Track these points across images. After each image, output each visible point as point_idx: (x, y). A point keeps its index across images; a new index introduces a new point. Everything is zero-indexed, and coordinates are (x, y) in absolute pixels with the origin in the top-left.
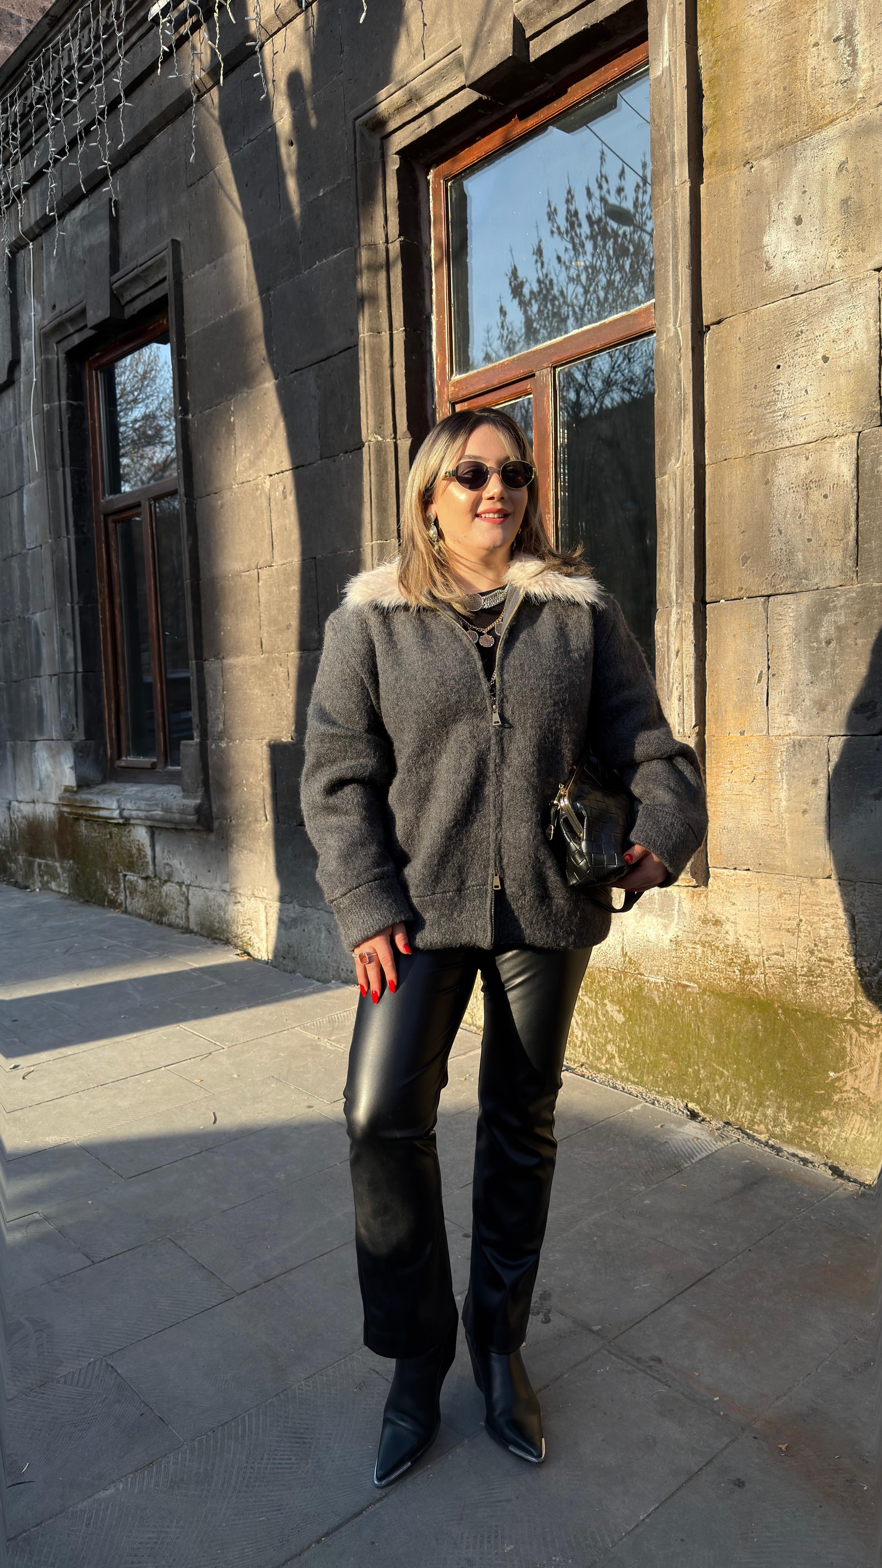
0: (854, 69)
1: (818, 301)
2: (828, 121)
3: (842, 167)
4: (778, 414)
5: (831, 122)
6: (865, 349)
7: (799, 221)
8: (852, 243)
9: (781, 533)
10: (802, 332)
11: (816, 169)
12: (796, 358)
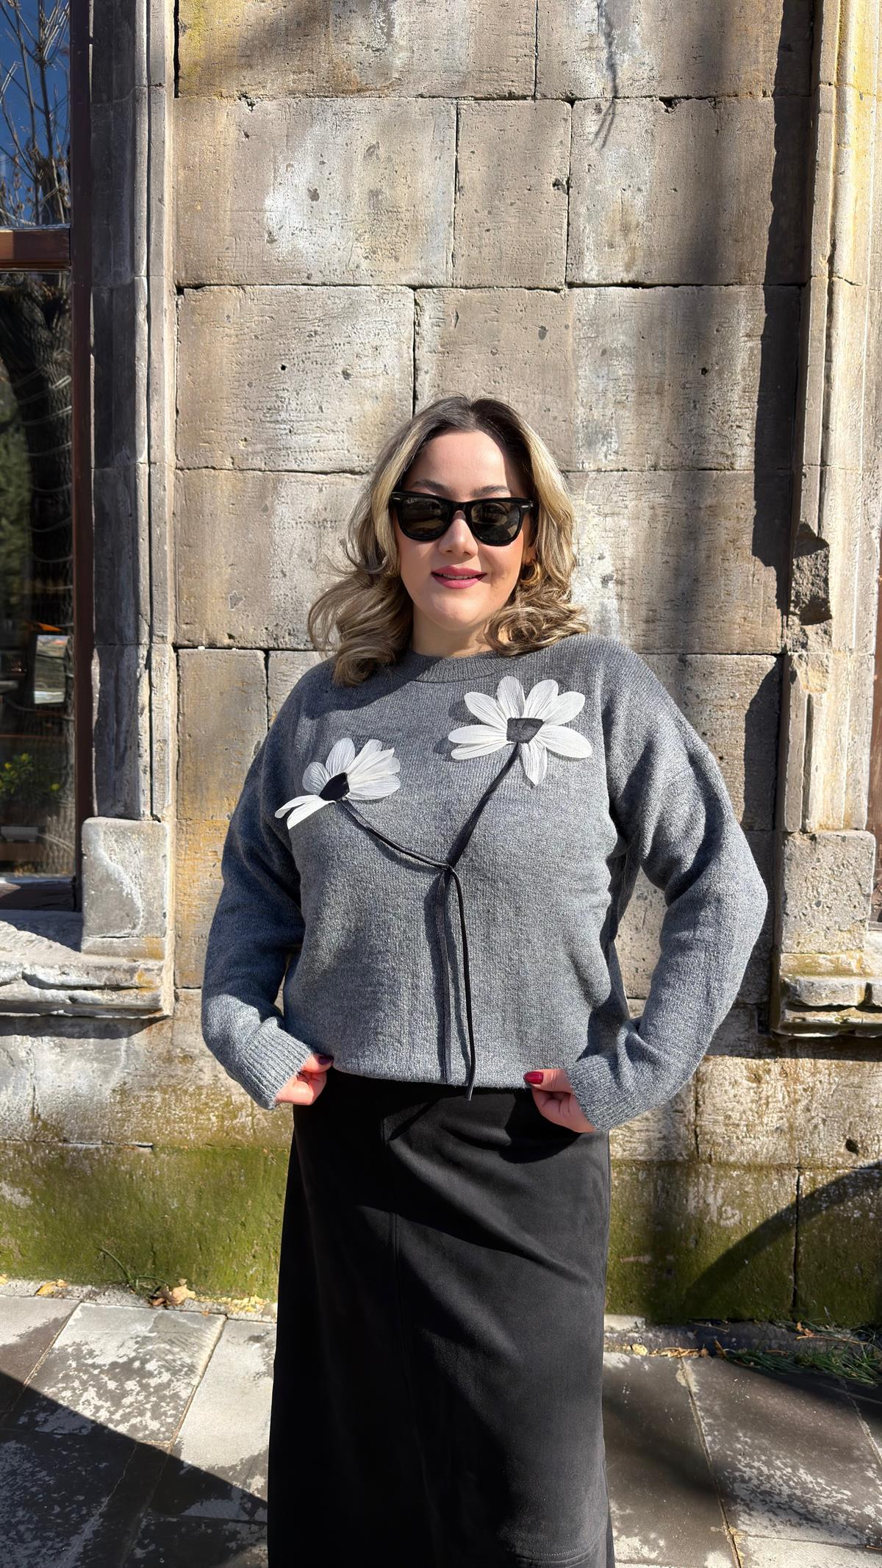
0: (388, 41)
1: (337, 301)
2: (354, 88)
3: (371, 151)
4: (282, 426)
5: (359, 91)
6: (397, 376)
7: (314, 196)
8: (383, 246)
9: (285, 575)
10: (316, 333)
11: (339, 140)
12: (308, 363)
